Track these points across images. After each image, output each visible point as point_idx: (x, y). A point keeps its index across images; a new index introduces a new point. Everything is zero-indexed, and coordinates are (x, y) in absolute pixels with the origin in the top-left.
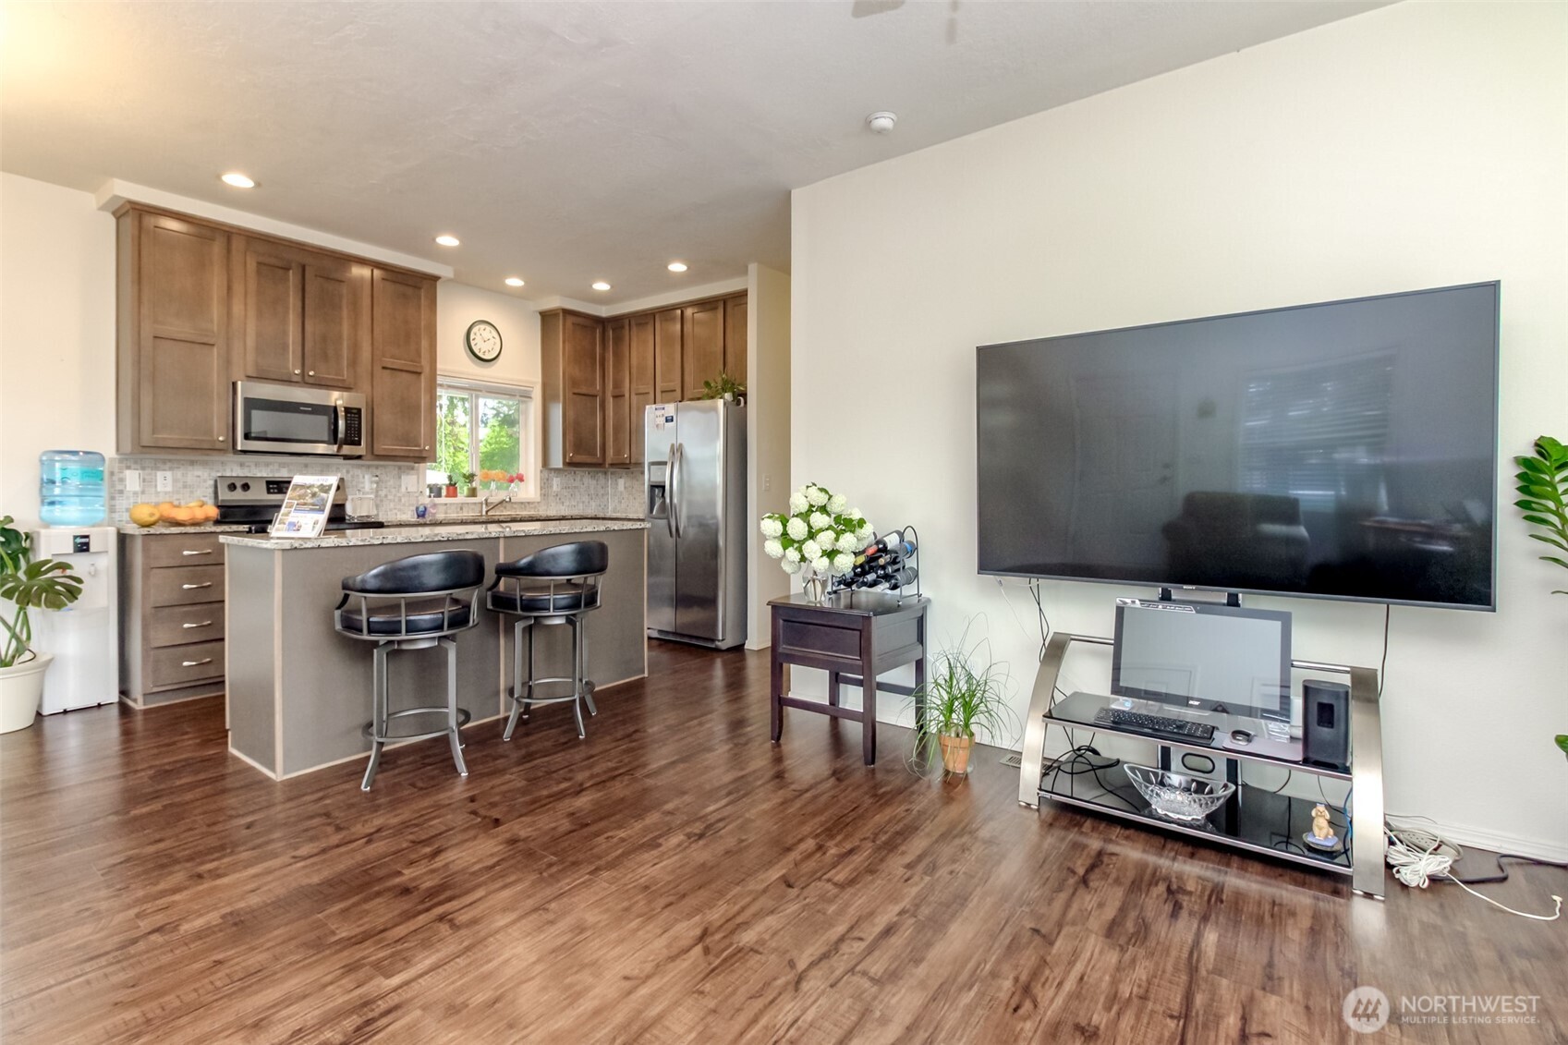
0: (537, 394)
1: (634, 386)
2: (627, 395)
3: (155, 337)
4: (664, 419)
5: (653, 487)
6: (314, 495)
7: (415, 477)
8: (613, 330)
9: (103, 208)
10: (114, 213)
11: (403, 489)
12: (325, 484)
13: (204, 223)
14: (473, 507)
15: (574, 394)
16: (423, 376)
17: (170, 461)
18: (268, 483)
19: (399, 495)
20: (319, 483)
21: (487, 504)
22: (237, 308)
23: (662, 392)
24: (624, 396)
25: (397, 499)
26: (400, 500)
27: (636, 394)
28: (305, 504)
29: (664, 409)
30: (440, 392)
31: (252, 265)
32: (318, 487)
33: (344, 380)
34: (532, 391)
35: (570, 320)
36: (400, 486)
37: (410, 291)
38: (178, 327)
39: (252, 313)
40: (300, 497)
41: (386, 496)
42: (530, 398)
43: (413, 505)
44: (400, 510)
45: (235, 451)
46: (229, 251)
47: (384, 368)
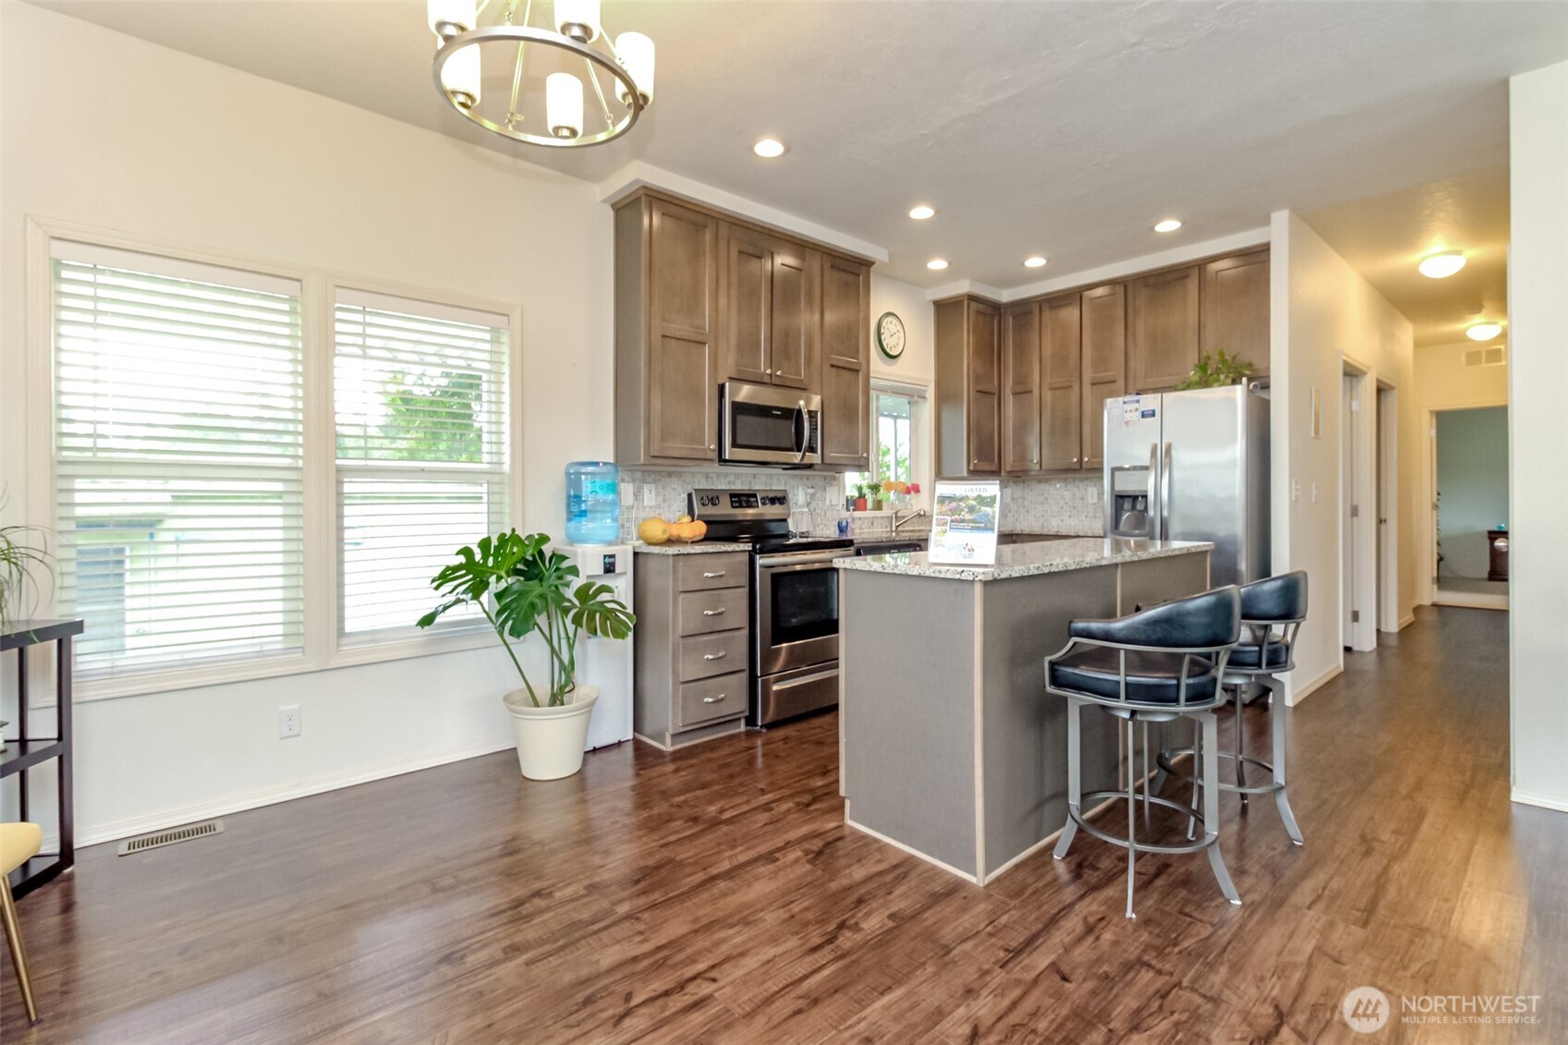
0: (931, 394)
1: (1047, 379)
2: (1036, 391)
3: (664, 336)
4: (1139, 414)
5: (1119, 498)
6: (971, 509)
7: (837, 488)
8: (1014, 317)
9: (604, 201)
10: (613, 206)
11: (828, 502)
12: (984, 495)
13: (698, 209)
14: (880, 521)
15: (978, 391)
16: (860, 373)
17: (653, 472)
18: (732, 496)
19: (825, 508)
20: (975, 494)
21: (896, 517)
22: (723, 301)
23: (1093, 384)
24: (1031, 392)
25: (823, 513)
26: (825, 514)
27: (1051, 389)
28: (963, 521)
29: (1138, 401)
30: (871, 392)
31: (734, 254)
32: (974, 499)
33: (801, 380)
34: (926, 391)
35: (974, 305)
36: (825, 498)
37: (851, 278)
38: (680, 327)
39: (734, 308)
40: (953, 511)
41: (815, 510)
42: (924, 398)
43: (835, 519)
44: (825, 525)
45: (722, 461)
46: (717, 238)
47: (832, 366)
